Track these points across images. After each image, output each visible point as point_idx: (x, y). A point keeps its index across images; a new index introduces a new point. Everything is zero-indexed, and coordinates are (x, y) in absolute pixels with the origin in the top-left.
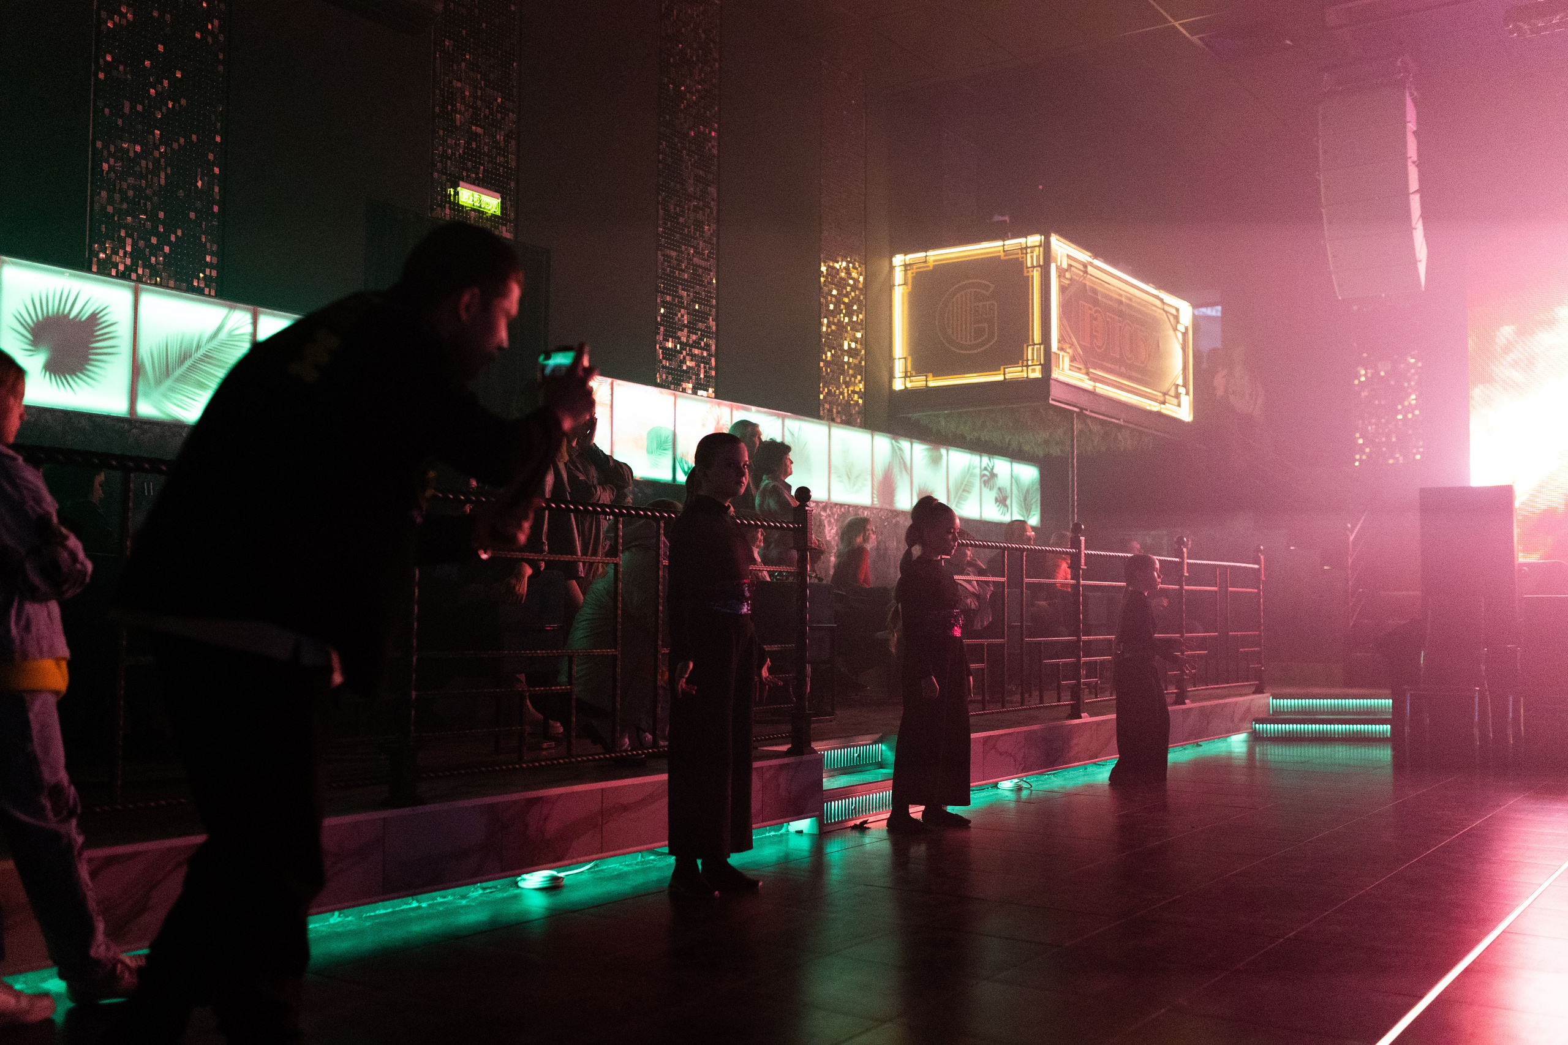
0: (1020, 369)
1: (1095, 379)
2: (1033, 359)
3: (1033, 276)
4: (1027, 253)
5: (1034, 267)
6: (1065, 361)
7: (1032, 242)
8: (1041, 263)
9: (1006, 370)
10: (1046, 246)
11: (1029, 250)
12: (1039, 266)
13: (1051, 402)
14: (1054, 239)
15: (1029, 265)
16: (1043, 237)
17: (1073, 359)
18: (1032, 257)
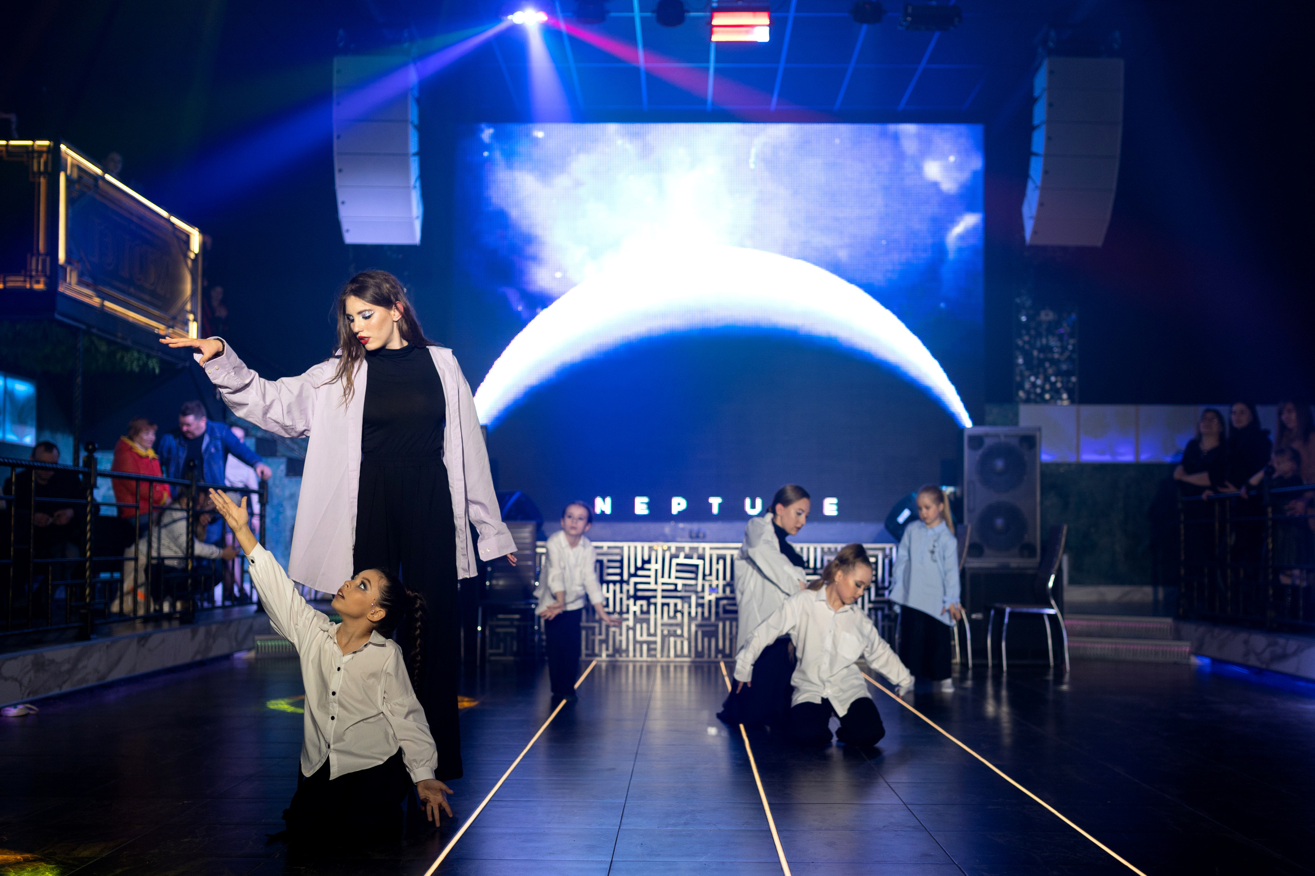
0: (22, 279)
1: (104, 297)
2: (37, 271)
3: (39, 184)
4: (33, 158)
5: (40, 173)
6: (72, 277)
7: (40, 146)
8: (50, 169)
9: (8, 279)
10: (55, 152)
11: (36, 155)
12: (46, 173)
13: (58, 317)
14: (63, 147)
15: (35, 168)
16: (52, 144)
17: (81, 276)
18: (39, 163)
